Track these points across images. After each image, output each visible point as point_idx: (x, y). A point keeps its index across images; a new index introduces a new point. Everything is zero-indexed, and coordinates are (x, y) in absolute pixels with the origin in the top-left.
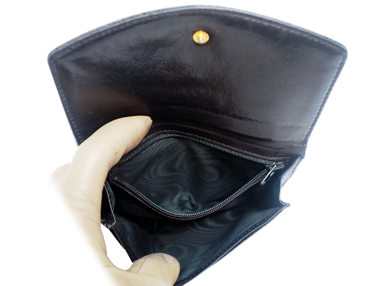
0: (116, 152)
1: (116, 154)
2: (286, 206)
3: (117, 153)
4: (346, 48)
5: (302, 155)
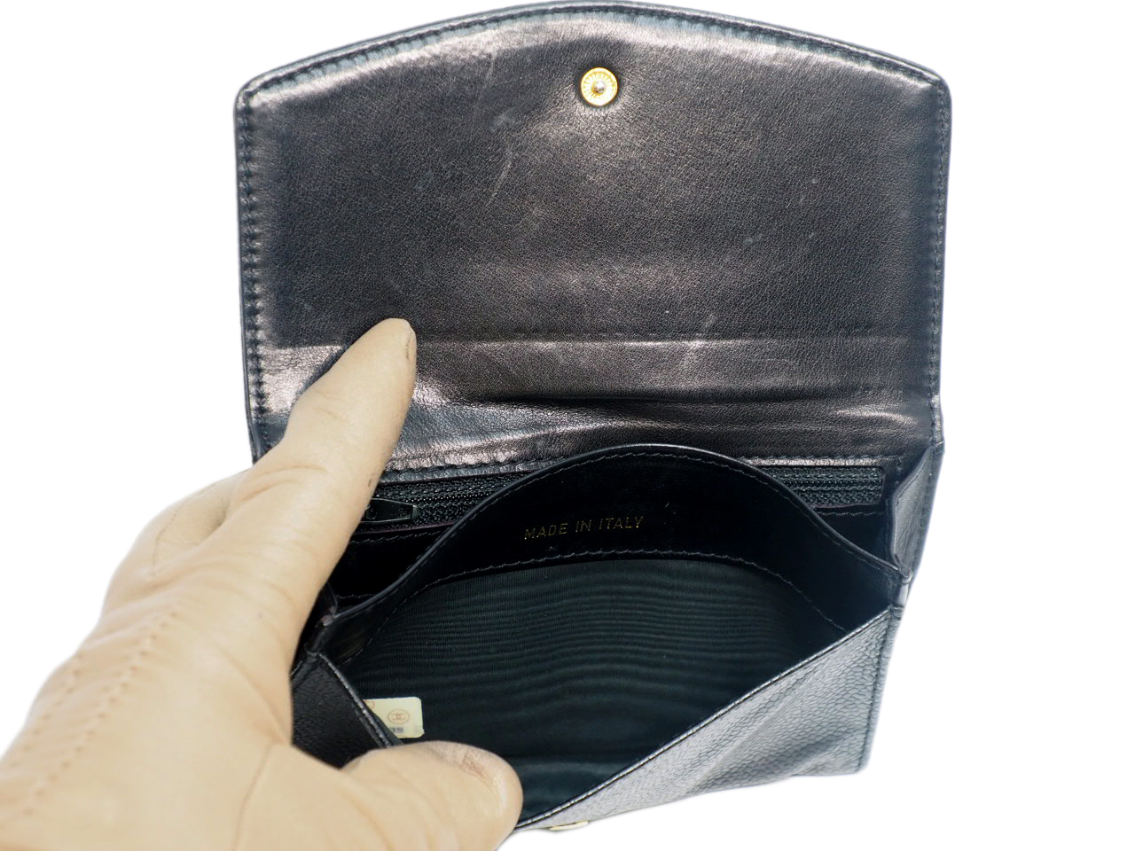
5: (936, 443)
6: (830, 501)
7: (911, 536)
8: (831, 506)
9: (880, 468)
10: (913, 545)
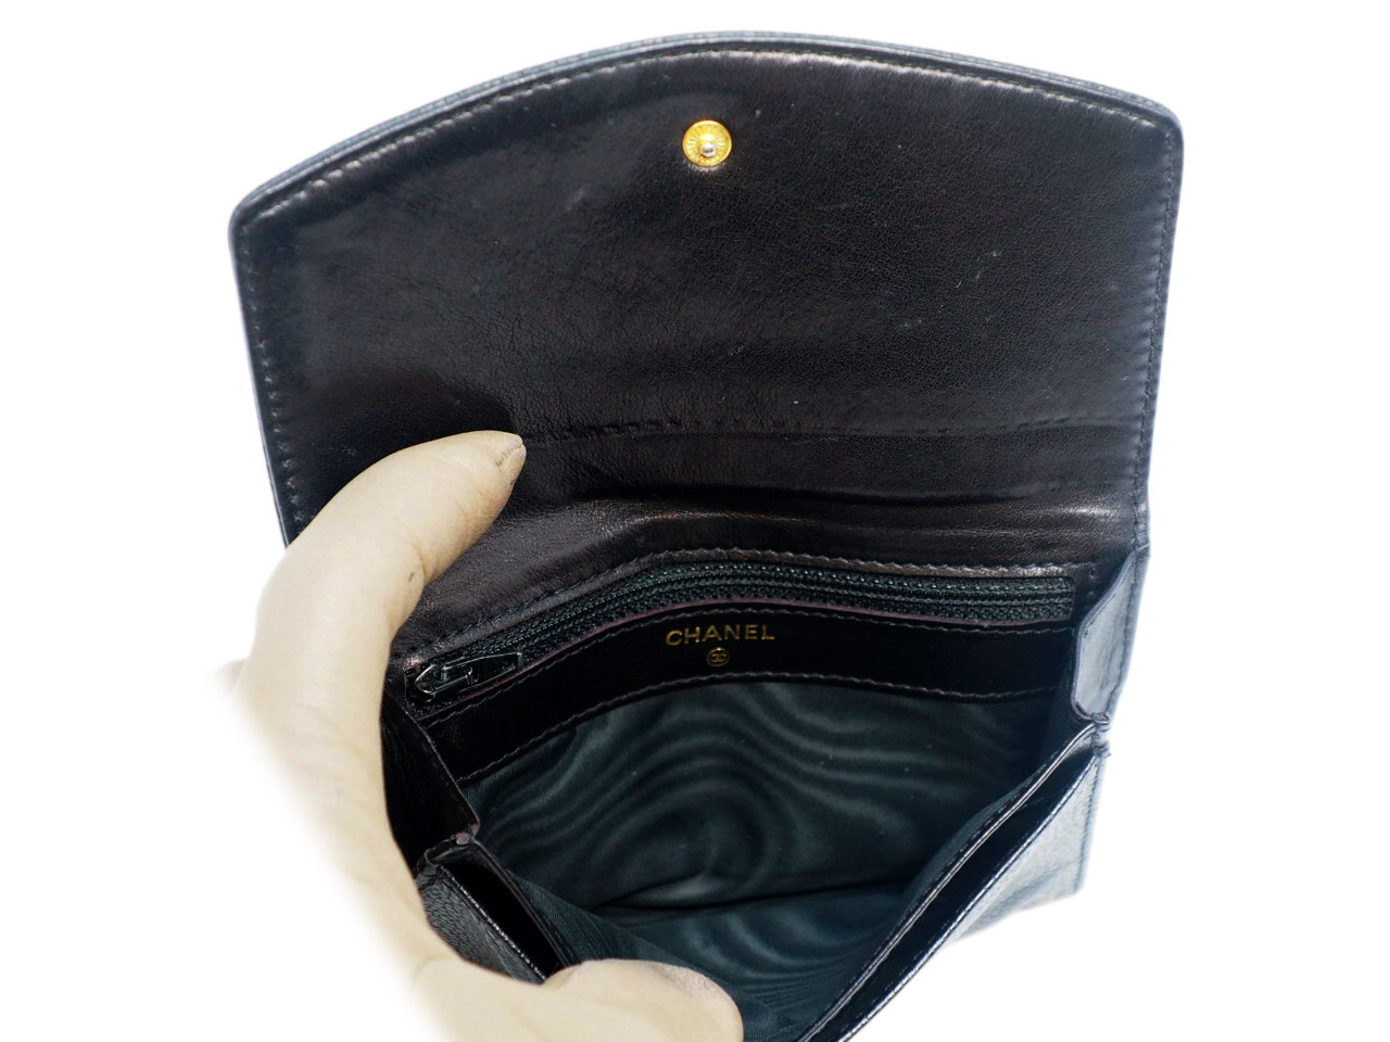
0: (409, 575)
1: (410, 580)
2: (1091, 725)
3: (412, 575)
4: (1169, 111)
5: (1139, 546)
6: (1008, 618)
7: (1114, 649)
8: (1008, 623)
9: (1067, 579)
10: (1117, 659)
